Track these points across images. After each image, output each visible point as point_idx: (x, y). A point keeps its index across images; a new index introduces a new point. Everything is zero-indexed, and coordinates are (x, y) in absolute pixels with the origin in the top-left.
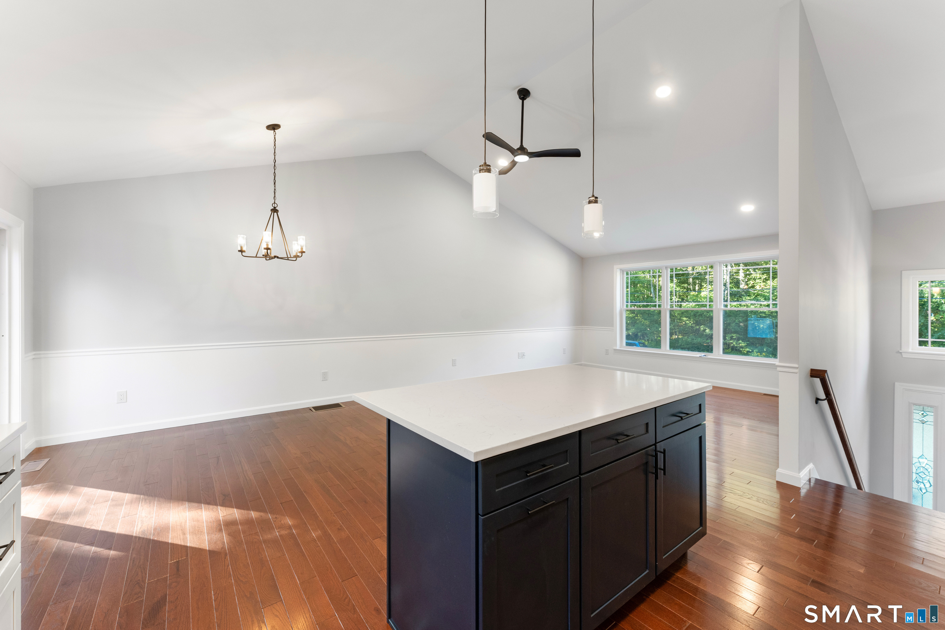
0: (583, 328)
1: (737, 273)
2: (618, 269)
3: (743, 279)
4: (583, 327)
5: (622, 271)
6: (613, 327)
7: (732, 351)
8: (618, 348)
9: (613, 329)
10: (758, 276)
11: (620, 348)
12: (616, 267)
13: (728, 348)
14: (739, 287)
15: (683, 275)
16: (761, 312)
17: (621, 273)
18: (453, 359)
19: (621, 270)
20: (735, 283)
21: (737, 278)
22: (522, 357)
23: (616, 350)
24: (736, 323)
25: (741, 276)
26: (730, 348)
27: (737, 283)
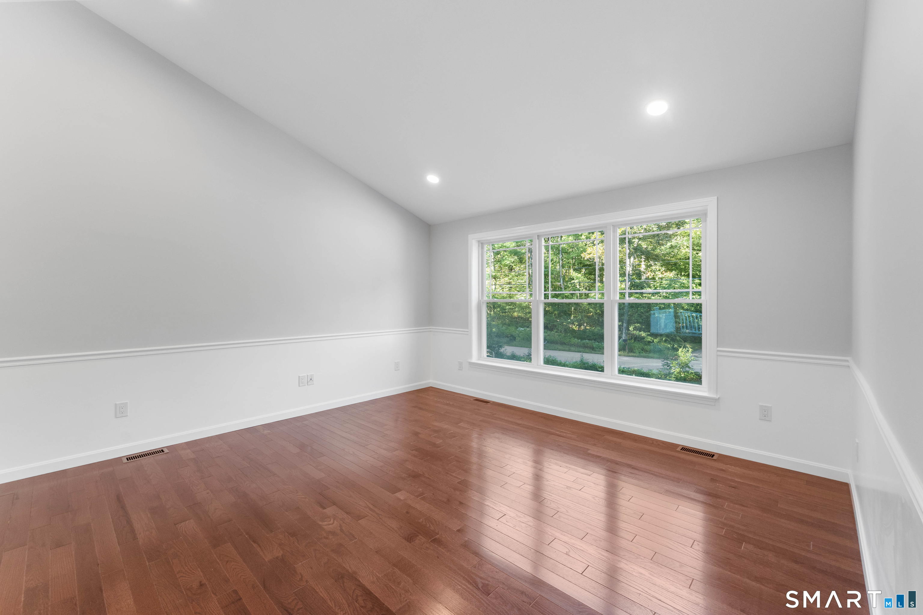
0: (431, 330)
1: (639, 265)
2: (473, 240)
3: (644, 271)
4: (430, 328)
5: (481, 244)
6: (468, 329)
7: (634, 342)
8: (474, 360)
9: (468, 332)
10: (658, 268)
11: (479, 359)
12: (470, 236)
13: (632, 339)
14: (640, 279)
15: (590, 265)
16: (660, 304)
17: (479, 246)
18: (116, 404)
19: (479, 241)
20: (637, 274)
21: (639, 269)
22: (308, 383)
23: (472, 364)
24: (638, 314)
25: (643, 267)
26: (633, 339)
27: (639, 275)
